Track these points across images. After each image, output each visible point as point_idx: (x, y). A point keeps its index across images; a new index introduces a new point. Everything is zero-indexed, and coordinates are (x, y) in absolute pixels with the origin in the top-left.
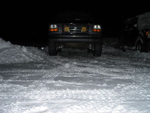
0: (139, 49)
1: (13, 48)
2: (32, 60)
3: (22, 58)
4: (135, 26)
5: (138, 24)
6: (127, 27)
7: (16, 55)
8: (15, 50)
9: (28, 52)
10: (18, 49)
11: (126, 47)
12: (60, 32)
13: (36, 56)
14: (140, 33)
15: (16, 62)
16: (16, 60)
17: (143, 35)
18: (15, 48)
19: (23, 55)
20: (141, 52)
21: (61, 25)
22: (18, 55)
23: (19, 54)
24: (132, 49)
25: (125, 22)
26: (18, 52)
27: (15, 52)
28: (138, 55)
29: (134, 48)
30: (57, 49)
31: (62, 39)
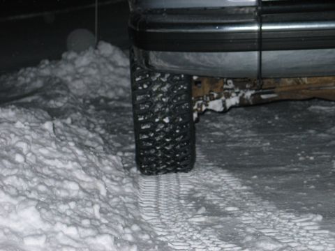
30: (195, 115)
31: (260, 49)
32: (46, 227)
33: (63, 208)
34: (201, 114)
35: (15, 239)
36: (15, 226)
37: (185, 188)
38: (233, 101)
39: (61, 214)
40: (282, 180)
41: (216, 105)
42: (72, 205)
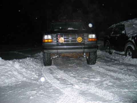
0: (129, 55)
1: (3, 65)
2: (25, 79)
3: (13, 78)
4: (123, 32)
5: (125, 31)
6: (113, 33)
7: (7, 74)
8: (6, 67)
9: (21, 67)
10: (10, 65)
11: (114, 51)
12: (55, 43)
13: (30, 72)
14: (130, 39)
15: (6, 84)
16: (6, 81)
17: (134, 42)
18: (6, 64)
19: (16, 73)
20: (133, 58)
21: (55, 35)
22: (9, 74)
23: (10, 72)
24: (120, 53)
25: (110, 28)
26: (9, 70)
27: (6, 71)
28: (129, 60)
29: (123, 53)
30: (51, 59)
31: (57, 50)
32: (26, 71)
33: (29, 69)
34: (52, 58)
35: (22, 73)
36: (22, 71)
37: (49, 68)
38: (56, 57)
39: (29, 70)
40: (61, 67)
41: (54, 57)
42: (31, 69)
